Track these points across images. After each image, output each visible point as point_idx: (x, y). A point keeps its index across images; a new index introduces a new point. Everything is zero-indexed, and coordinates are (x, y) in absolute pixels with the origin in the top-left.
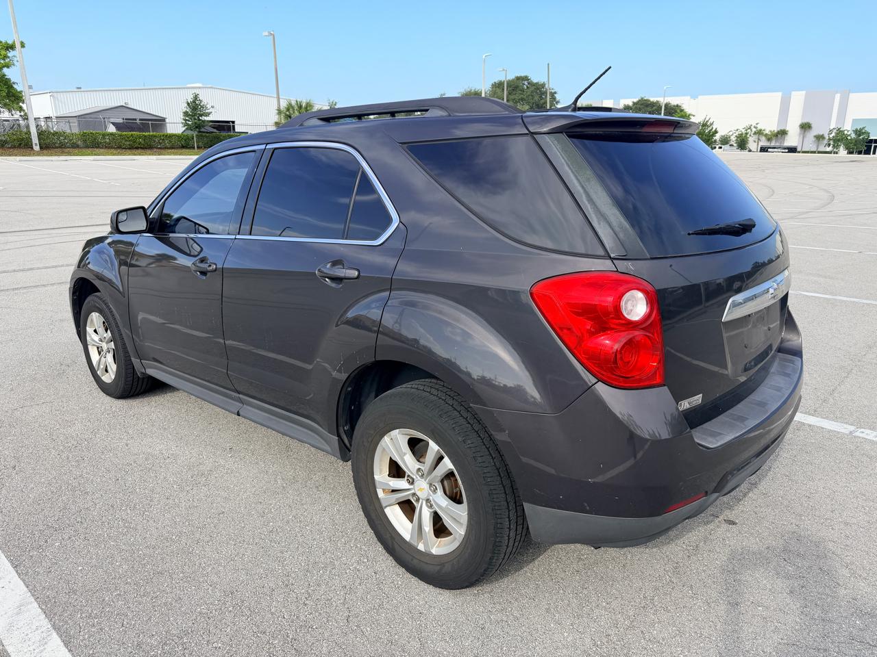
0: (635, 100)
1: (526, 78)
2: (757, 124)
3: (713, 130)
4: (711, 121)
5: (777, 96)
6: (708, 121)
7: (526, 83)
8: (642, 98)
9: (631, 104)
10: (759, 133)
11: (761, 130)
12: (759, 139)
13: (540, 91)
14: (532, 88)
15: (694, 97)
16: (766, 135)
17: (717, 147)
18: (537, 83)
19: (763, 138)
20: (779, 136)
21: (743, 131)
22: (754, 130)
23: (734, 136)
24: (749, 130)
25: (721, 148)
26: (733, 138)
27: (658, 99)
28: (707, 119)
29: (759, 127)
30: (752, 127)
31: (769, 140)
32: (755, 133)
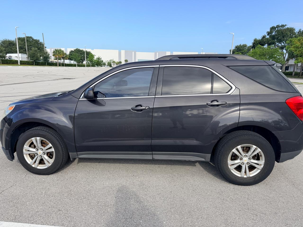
0: (75, 49)
1: (31, 37)
2: (113, 59)
3: (102, 60)
4: (100, 58)
5: (117, 51)
6: (99, 58)
7: (31, 39)
8: (77, 49)
9: (73, 50)
10: (114, 62)
11: (114, 61)
12: (114, 64)
13: (38, 43)
14: (34, 42)
15: (93, 49)
16: (116, 63)
17: (103, 66)
18: (36, 40)
19: (115, 64)
20: (120, 63)
21: (109, 61)
22: (112, 61)
23: (107, 63)
24: (111, 61)
25: (104, 66)
26: (107, 64)
27: (83, 49)
28: (99, 57)
29: (114, 60)
30: (112, 60)
31: (117, 64)
32: (113, 62)
